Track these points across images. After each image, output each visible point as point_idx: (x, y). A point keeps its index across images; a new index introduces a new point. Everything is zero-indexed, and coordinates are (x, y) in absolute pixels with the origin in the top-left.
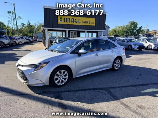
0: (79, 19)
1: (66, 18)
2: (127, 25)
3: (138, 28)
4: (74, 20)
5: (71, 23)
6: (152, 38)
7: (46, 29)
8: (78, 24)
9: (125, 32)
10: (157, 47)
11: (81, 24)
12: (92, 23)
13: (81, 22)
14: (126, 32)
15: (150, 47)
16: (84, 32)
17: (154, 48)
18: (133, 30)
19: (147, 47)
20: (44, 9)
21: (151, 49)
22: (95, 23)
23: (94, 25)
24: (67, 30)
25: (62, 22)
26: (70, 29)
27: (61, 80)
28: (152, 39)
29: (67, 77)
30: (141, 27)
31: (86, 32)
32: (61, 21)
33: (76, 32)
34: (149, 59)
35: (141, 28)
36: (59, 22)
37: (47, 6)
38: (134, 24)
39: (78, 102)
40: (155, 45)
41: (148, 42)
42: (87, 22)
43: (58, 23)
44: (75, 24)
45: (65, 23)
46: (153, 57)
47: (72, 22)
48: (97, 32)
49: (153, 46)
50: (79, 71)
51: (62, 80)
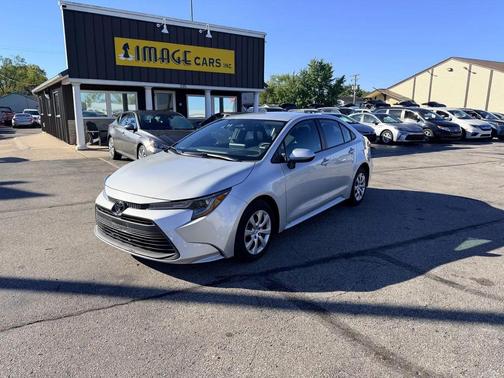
0: (185, 52)
1: (144, 48)
2: (304, 73)
3: (333, 83)
4: (171, 53)
5: (159, 65)
6: (388, 110)
7: (76, 83)
8: (182, 67)
9: (299, 93)
10: (404, 137)
11: (193, 67)
12: (226, 66)
13: (193, 62)
14: (303, 94)
15: (388, 136)
16: (201, 93)
17: (398, 139)
18: (321, 87)
19: (381, 136)
20: (66, 12)
21: (391, 142)
22: (233, 66)
23: (233, 72)
24: (148, 86)
25: (131, 61)
26: (156, 82)
27: (256, 240)
28: (387, 113)
29: (269, 229)
30: (343, 78)
31: (208, 94)
32: (126, 56)
33: (174, 93)
34: (405, 168)
35: (341, 81)
36: (120, 59)
37: (74, 4)
38: (323, 70)
39: (339, 292)
40: (400, 129)
41: (381, 124)
42: (212, 61)
43: (118, 63)
44: (172, 65)
45: (141, 64)
46: (411, 164)
47: (163, 59)
48: (238, 95)
49: (396, 132)
50: (291, 211)
51: (259, 240)
